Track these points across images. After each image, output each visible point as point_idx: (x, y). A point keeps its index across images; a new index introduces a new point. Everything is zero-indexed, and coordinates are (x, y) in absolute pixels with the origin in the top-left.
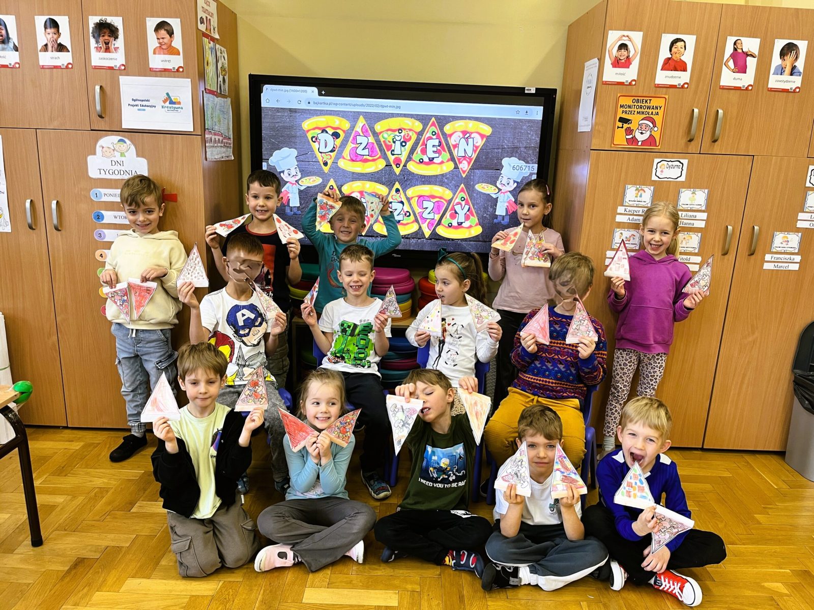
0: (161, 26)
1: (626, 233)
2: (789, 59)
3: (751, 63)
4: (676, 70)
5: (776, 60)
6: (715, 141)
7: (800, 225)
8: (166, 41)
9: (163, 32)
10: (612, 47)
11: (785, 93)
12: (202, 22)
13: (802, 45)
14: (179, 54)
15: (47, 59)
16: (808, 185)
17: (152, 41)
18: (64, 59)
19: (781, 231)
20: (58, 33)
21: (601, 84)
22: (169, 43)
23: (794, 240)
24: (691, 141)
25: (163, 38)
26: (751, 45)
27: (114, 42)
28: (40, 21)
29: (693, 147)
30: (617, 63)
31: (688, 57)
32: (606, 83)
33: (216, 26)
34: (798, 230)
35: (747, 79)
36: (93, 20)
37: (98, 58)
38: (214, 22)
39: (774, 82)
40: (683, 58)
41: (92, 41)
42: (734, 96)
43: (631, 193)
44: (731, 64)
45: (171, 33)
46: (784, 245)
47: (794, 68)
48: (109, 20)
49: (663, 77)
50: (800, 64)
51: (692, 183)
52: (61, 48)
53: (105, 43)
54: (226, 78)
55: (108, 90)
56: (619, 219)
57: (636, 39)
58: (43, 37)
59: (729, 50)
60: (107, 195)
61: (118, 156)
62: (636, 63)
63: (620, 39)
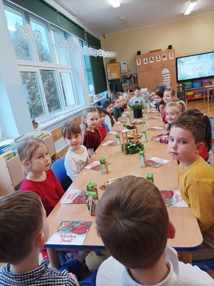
9: (171, 55)
15: (157, 61)
17: (170, 56)
18: (160, 60)
20: (159, 58)
27: (165, 57)
28: (157, 57)
36: (163, 55)
37: (163, 60)
41: (163, 58)
45: (172, 55)
48: (165, 55)
52: (159, 59)
58: (157, 58)
60: (164, 76)
61: (166, 71)
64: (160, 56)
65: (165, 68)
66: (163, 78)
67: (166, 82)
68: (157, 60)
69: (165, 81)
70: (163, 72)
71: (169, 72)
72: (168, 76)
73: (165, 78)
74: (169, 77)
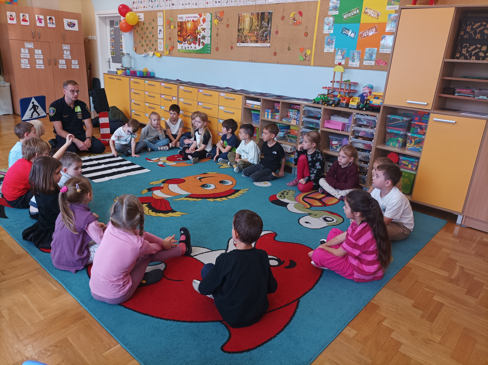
1: (24, 60)
2: (51, 21)
3: (43, 21)
4: (25, 21)
5: (48, 21)
6: (39, 38)
7: (64, 58)
10: (8, 15)
13: (53, 18)
16: (63, 49)
19: (60, 59)
23: (64, 61)
24: (33, 38)
26: (42, 17)
29: (35, 40)
30: (10, 19)
31: (27, 19)
32: (9, 24)
34: (64, 59)
35: (43, 25)
39: (49, 26)
40: (26, 19)
42: (41, 28)
43: (22, 50)
44: (38, 21)
46: (62, 62)
47: (53, 23)
49: (23, 23)
50: (54, 22)
51: (36, 47)
56: (22, 57)
57: (14, 14)
59: (37, 18)
62: (15, 19)
63: (10, 14)
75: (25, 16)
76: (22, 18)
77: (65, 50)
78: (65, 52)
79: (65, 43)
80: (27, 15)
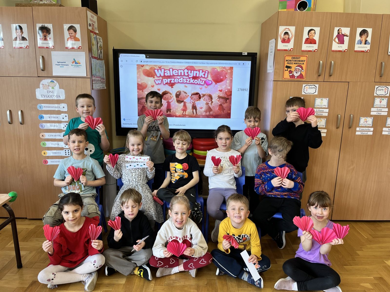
0: (71, 28)
2: (364, 37)
3: (346, 39)
4: (311, 43)
5: (358, 38)
6: (330, 76)
7: (372, 113)
8: (73, 35)
9: (71, 31)
10: (281, 33)
11: (363, 53)
12: (90, 26)
13: (370, 30)
14: (79, 40)
15: (17, 44)
16: (375, 95)
17: (67, 35)
19: (363, 117)
20: (22, 32)
21: (277, 51)
22: (75, 36)
23: (370, 121)
24: (319, 76)
25: (72, 33)
26: (346, 31)
27: (48, 36)
28: (14, 26)
29: (321, 79)
30: (284, 41)
31: (316, 37)
32: (279, 50)
33: (97, 27)
34: (371, 116)
35: (344, 47)
36: (39, 25)
37: (41, 43)
38: (96, 25)
39: (357, 47)
40: (314, 38)
41: (39, 36)
42: (339, 55)
44: (337, 40)
45: (75, 31)
46: (365, 123)
47: (366, 41)
48: (46, 25)
49: (305, 47)
50: (369, 39)
51: (321, 95)
52: (24, 39)
53: (44, 36)
54: (102, 51)
55: (46, 58)
57: (292, 30)
58: (15, 34)
59: (336, 34)
60: (45, 107)
61: (50, 88)
62: (292, 41)
63: (285, 30)
64: (24, 26)
65: (49, 80)
66: (42, 117)
67: (54, 134)
68: (16, 39)
69: (48, 126)
70: (40, 94)
71: (63, 97)
72: (59, 112)
73: (46, 117)
74: (63, 115)
75: (313, 32)
76: (305, 36)
77: (379, 96)
78: (377, 101)
79: (380, 83)
80: (317, 30)
